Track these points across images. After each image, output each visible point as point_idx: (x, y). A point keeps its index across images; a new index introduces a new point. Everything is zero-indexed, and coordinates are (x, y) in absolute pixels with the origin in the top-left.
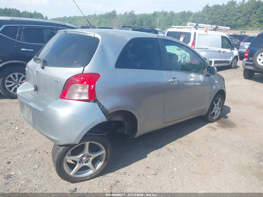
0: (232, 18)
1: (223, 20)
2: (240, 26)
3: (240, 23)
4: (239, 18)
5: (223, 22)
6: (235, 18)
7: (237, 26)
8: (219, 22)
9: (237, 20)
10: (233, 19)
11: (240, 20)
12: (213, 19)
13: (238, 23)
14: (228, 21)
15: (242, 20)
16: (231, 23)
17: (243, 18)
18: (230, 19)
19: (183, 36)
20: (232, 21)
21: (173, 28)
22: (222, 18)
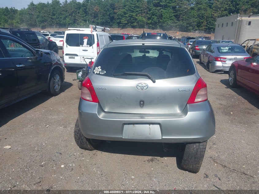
0: (61, 16)
1: (52, 19)
2: (69, 24)
3: (69, 21)
4: (67, 17)
5: (52, 20)
6: (63, 17)
7: (66, 24)
8: (49, 20)
9: (65, 19)
10: (61, 18)
11: (67, 19)
12: (42, 17)
13: (67, 22)
14: (57, 20)
15: (69, 18)
16: (60, 22)
17: (70, 16)
18: (59, 17)
19: (86, 37)
20: (61, 19)
21: (69, 30)
22: (51, 16)
